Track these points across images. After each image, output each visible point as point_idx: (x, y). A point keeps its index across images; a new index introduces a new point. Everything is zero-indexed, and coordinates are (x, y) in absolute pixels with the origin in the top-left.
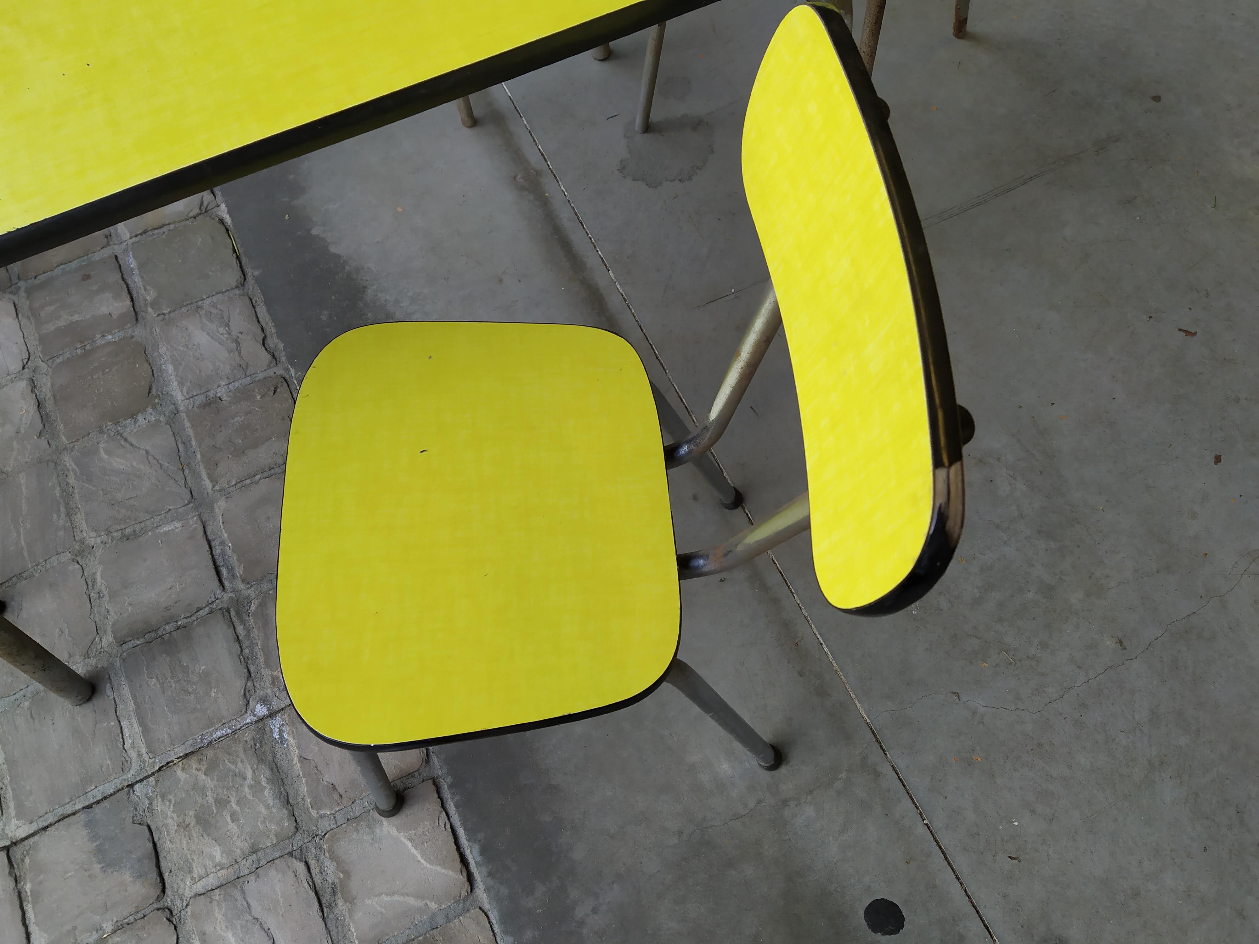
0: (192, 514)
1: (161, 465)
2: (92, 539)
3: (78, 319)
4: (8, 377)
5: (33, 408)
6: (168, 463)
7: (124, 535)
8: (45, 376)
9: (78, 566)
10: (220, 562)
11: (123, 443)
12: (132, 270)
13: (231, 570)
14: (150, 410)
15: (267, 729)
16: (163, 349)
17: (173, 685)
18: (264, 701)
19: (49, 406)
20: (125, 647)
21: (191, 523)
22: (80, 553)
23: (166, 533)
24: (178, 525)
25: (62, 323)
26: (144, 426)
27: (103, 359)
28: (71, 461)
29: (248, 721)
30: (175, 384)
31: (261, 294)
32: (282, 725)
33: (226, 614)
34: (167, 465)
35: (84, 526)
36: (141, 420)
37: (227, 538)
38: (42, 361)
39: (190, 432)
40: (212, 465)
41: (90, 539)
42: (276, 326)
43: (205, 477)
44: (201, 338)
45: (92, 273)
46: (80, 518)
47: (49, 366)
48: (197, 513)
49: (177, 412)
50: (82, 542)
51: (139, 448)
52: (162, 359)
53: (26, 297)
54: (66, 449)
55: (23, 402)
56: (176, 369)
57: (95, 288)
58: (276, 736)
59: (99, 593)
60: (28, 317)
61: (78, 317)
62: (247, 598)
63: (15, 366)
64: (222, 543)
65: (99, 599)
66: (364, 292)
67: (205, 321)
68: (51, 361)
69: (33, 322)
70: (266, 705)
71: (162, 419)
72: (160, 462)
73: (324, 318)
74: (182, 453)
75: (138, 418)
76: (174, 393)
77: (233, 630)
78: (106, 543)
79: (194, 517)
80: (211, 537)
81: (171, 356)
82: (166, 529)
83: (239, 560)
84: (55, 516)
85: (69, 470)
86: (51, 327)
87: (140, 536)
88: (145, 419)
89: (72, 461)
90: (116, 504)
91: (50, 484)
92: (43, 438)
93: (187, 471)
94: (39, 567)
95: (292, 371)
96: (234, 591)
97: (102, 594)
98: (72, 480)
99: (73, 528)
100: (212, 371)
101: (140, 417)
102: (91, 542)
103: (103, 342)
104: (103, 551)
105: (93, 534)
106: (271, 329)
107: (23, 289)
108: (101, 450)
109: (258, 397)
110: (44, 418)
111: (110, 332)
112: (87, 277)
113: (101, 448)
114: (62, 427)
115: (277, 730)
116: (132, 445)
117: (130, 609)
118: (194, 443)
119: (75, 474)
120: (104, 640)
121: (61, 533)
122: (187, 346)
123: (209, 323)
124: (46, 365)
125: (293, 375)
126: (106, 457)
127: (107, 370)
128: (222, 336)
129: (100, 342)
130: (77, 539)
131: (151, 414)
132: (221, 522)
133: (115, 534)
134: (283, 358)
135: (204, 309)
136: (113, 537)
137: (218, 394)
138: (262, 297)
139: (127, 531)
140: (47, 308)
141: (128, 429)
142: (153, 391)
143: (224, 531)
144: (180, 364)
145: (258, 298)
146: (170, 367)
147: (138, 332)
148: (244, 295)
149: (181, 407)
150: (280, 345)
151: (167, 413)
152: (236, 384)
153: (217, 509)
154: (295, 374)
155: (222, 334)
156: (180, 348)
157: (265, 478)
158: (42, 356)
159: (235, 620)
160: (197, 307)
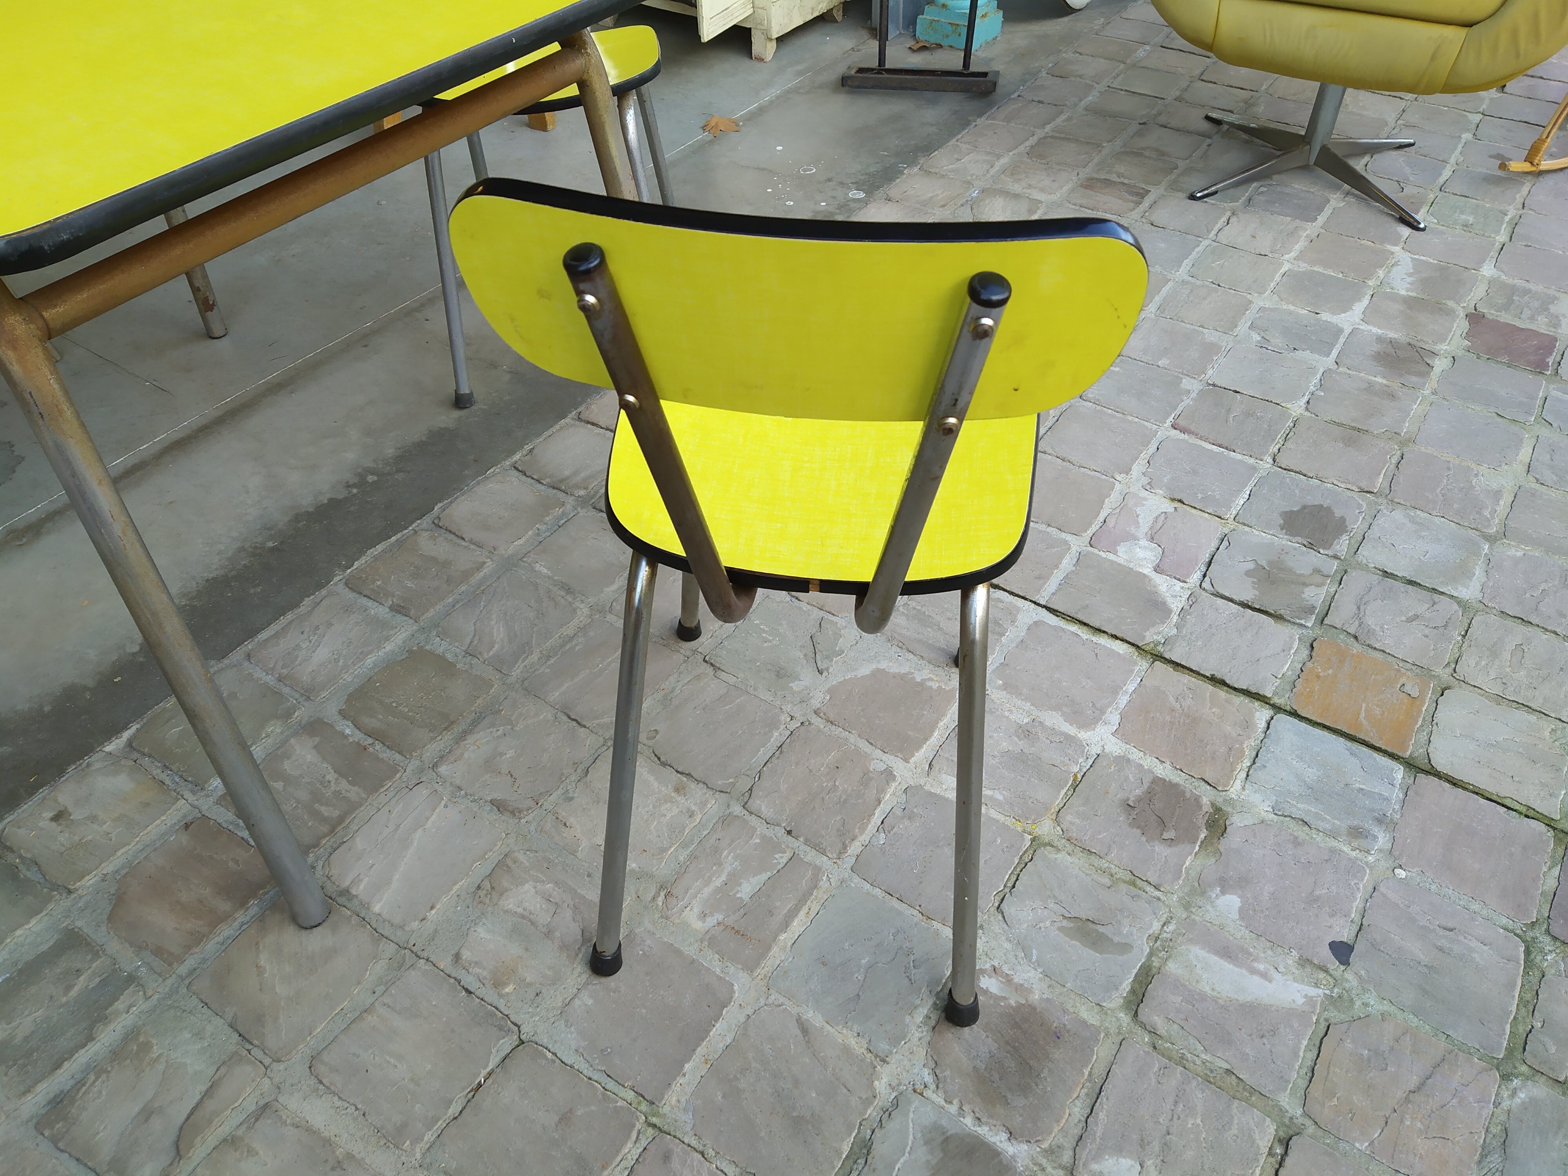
0: (523, 564)
1: (484, 607)
2: (583, 610)
3: (332, 771)
4: (440, 789)
5: (470, 740)
6: (480, 603)
7: (567, 593)
8: (424, 756)
9: (614, 604)
10: (557, 527)
11: (476, 643)
13: (559, 518)
14: (428, 648)
16: (348, 677)
19: (459, 728)
21: (531, 559)
23: (548, 569)
24: (537, 567)
25: (344, 785)
26: (448, 640)
27: (380, 717)
28: (515, 669)
30: (389, 647)
31: (243, 646)
33: (595, 502)
34: (482, 603)
35: (574, 623)
36: (442, 648)
37: (532, 531)
38: (405, 771)
39: (439, 607)
40: (466, 575)
42: (283, 615)
43: (482, 574)
44: (322, 654)
46: (569, 630)
47: (409, 762)
48: (520, 562)
49: (422, 629)
50: (591, 616)
51: (475, 630)
52: (361, 672)
53: (316, 850)
54: (504, 684)
55: (466, 755)
56: (370, 653)
60: (347, 827)
61: (329, 773)
62: (576, 500)
63: (423, 792)
64: (538, 534)
66: (214, 579)
67: (297, 663)
68: (401, 764)
69: (353, 816)
71: (434, 633)
72: (482, 609)
73: (259, 589)
74: (466, 601)
75: (441, 651)
76: (400, 643)
78: (582, 600)
79: (525, 562)
80: (536, 543)
81: (355, 665)
82: (545, 571)
83: (548, 515)
84: (577, 648)
85: (525, 666)
86: (354, 792)
87: (562, 583)
88: (440, 646)
89: (515, 667)
90: (541, 612)
91: (548, 670)
92: (501, 708)
93: (482, 588)
95: (337, 580)
96: (575, 508)
98: (535, 657)
99: (581, 629)
100: (361, 625)
102: (586, 611)
103: (358, 732)
106: (290, 616)
108: (491, 653)
109: (379, 583)
110: (476, 723)
111: (342, 734)
113: (490, 655)
114: (480, 701)
116: (474, 636)
118: (451, 600)
119: (527, 657)
121: (592, 634)
122: (335, 659)
123: (300, 658)
124: (409, 764)
125: (341, 576)
126: (497, 646)
127: (394, 705)
128: (313, 641)
129: (358, 736)
130: (589, 621)
131: (432, 644)
132: (521, 542)
133: (570, 599)
134: (324, 592)
135: (280, 675)
136: (574, 599)
137: (387, 610)
138: (246, 643)
139: (563, 593)
140: (326, 814)
141: (458, 651)
142: (404, 657)
143: (527, 536)
144: (361, 653)
145: (249, 645)
146: (370, 661)
147: (331, 711)
148: (248, 657)
149: (415, 628)
150: (307, 601)
151: (426, 635)
152: (370, 603)
153: (510, 552)
154: (339, 575)
155: (310, 642)
156: (341, 663)
157: (463, 539)
158: (398, 776)
159: (598, 497)
160: (280, 681)
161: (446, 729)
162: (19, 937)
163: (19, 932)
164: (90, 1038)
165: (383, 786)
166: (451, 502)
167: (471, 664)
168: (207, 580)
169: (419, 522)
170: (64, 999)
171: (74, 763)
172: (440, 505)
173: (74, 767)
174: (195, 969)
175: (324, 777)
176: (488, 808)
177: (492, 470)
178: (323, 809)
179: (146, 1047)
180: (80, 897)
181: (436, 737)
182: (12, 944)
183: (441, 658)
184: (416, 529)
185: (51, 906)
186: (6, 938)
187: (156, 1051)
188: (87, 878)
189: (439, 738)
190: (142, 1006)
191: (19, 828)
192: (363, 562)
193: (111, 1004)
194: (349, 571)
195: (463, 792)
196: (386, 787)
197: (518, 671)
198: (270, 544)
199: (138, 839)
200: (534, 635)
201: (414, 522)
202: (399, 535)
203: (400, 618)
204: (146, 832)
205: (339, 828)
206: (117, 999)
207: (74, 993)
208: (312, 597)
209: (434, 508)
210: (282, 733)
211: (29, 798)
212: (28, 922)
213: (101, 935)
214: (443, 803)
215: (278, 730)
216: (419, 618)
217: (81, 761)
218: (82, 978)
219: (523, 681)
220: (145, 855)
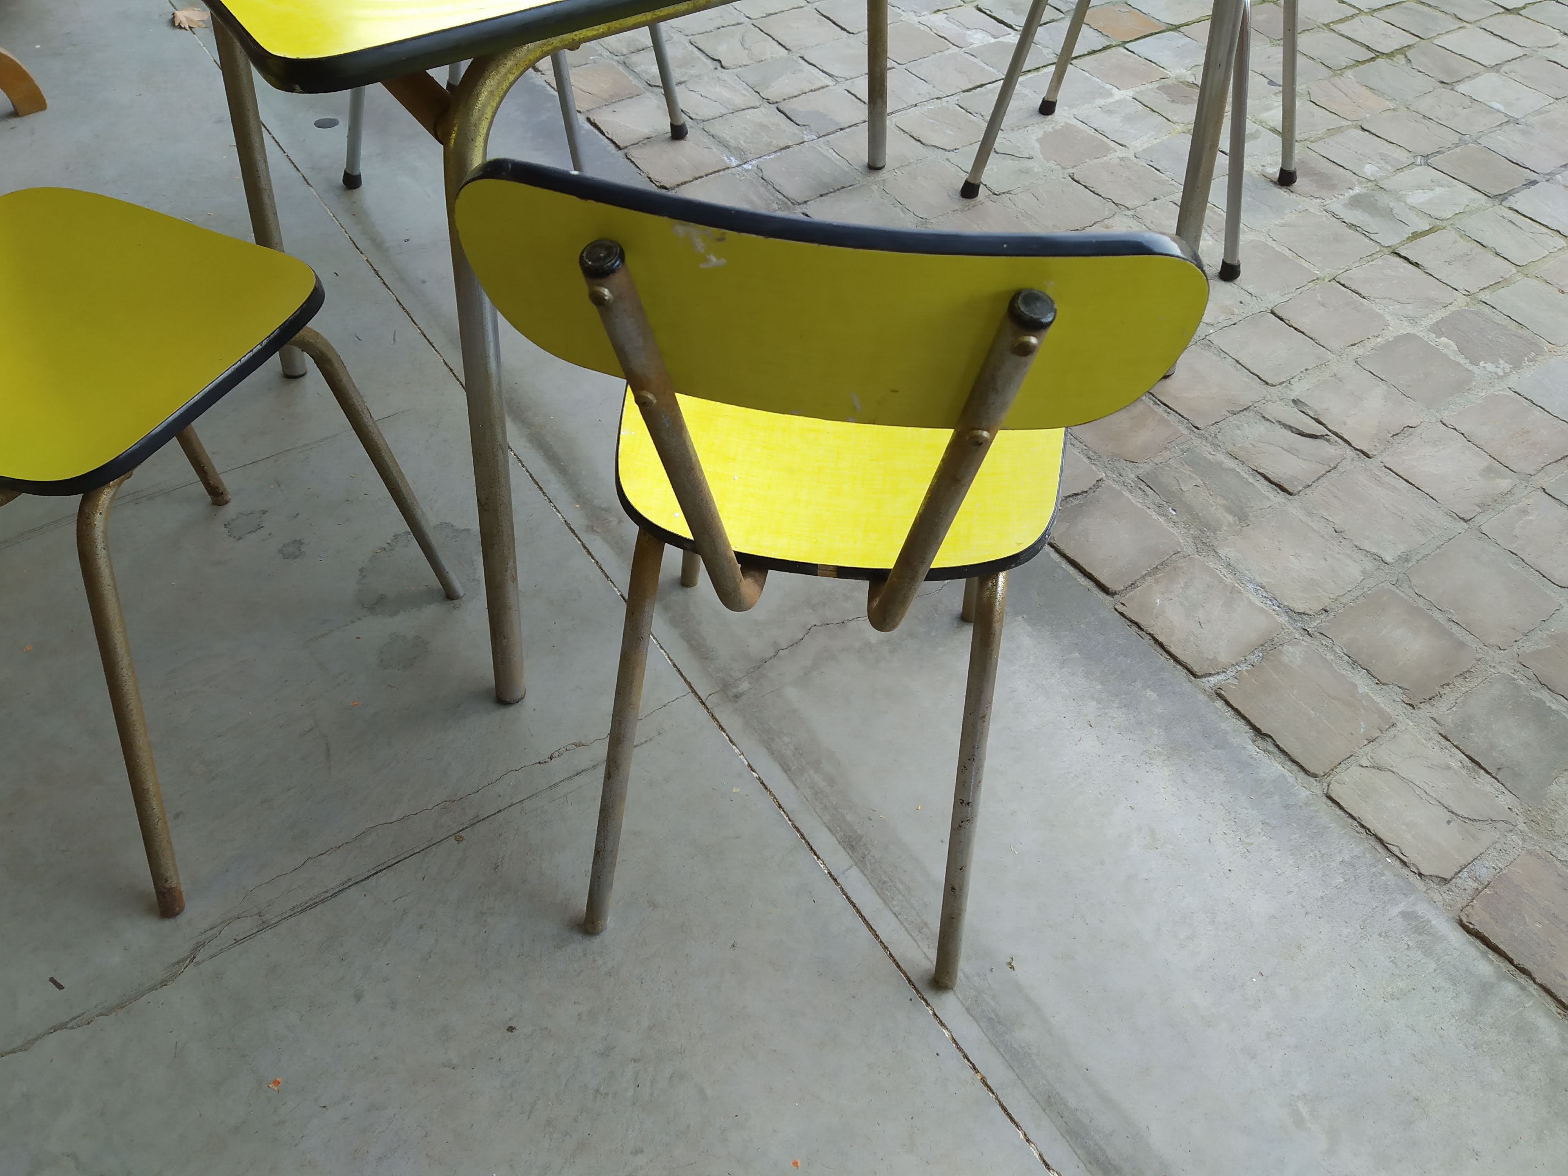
33: (794, 202)
65: (893, 203)
70: (746, 168)
77: (786, 196)
94: (951, 215)
220: (1079, 443)
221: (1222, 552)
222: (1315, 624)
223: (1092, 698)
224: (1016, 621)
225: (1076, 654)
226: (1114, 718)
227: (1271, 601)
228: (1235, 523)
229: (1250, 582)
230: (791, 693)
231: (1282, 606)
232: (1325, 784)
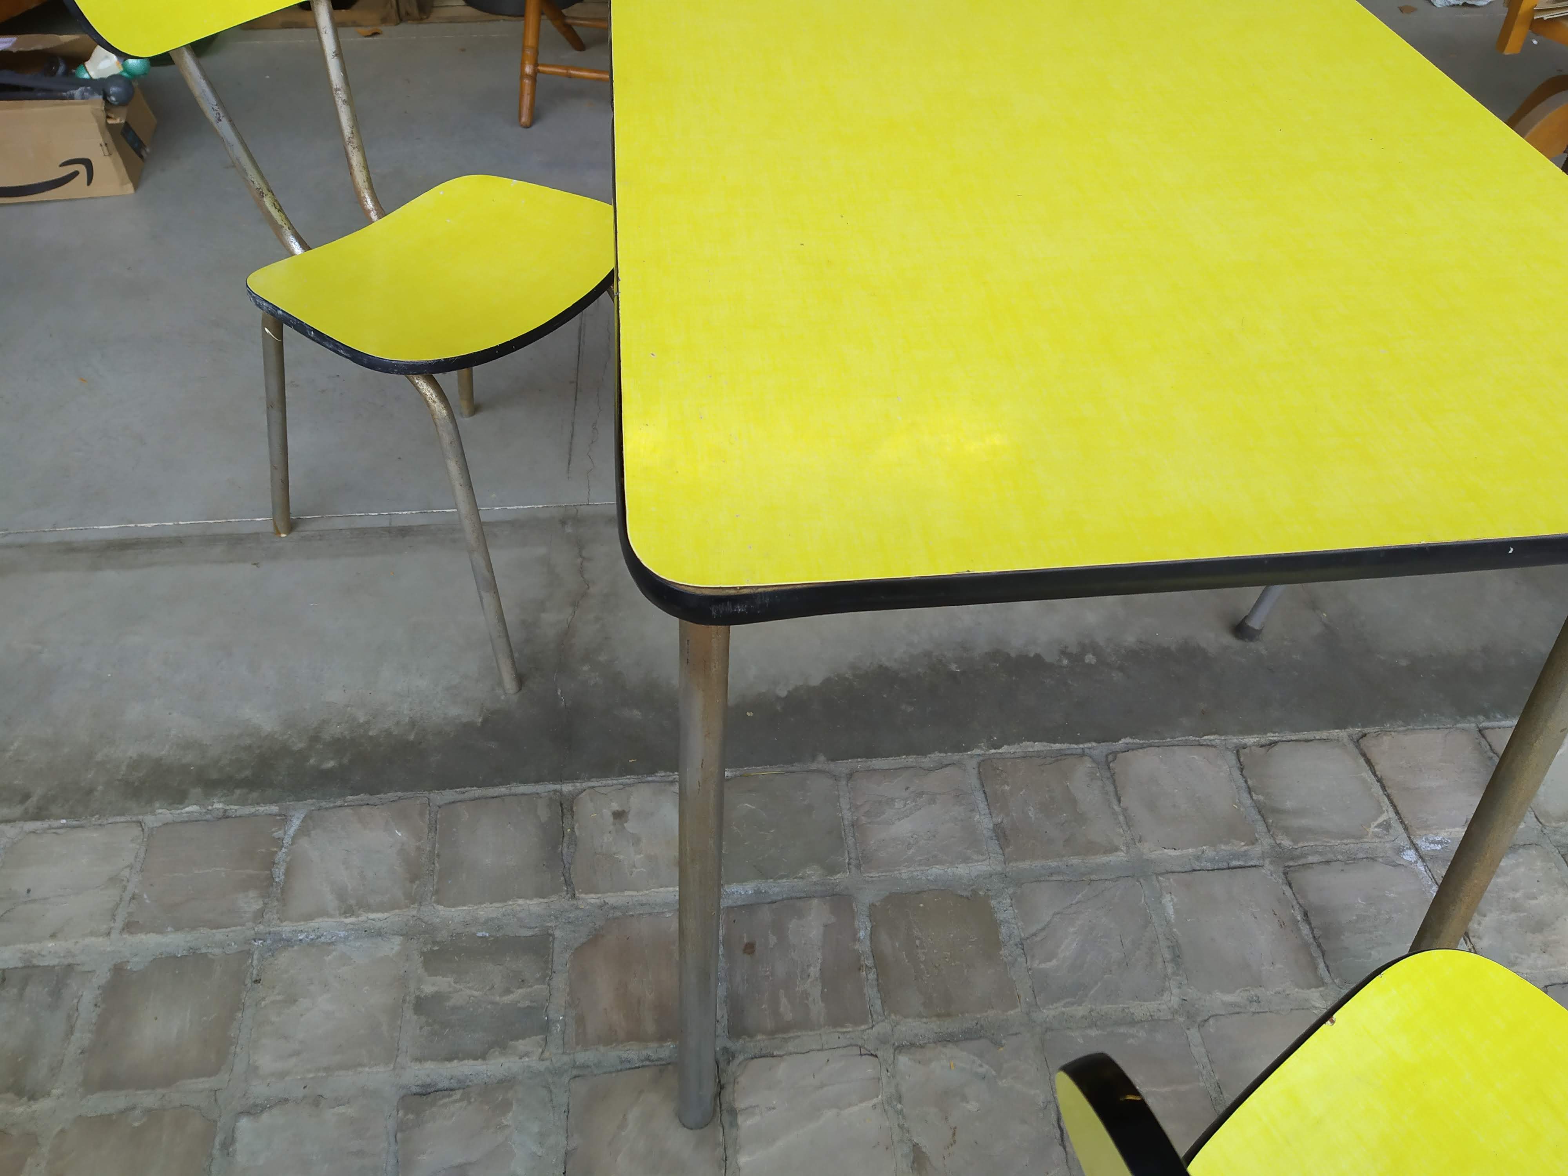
0: (1155, 882)
1: (1078, 902)
2: (1172, 999)
3: (818, 968)
4: (884, 1080)
5: (951, 1050)
6: (1078, 894)
7: (1172, 961)
8: (898, 1027)
9: (1211, 1021)
10: (1225, 865)
11: (1038, 939)
12: (758, 892)
13: (1236, 856)
14: (993, 903)
15: (1432, 853)
16: (904, 873)
17: (1380, 933)
18: (1400, 851)
19: (951, 1026)
20: (1327, 979)
21: (1167, 884)
22: (1190, 1016)
23: (1176, 911)
24: (1167, 899)
25: (816, 992)
26: (1016, 911)
27: (897, 944)
28: (1051, 1007)
29: (1422, 868)
30: (961, 870)
31: (856, 760)
32: (1427, 839)
33: (1292, 869)
34: (1080, 896)
35: (1152, 1006)
36: (1005, 916)
37: (1194, 849)
38: (872, 1028)
39: (1038, 863)
40: (1091, 848)
41: (1172, 1002)
42: (908, 754)
43: (1105, 859)
44: (903, 828)
45: (746, 941)
46: (1140, 1010)
47: (883, 1021)
48: (1154, 877)
49: (1003, 876)
50: (1174, 1012)
51: (1049, 922)
52: (919, 877)
53: (748, 1039)
54: (1028, 1014)
55: (933, 1065)
56: (941, 862)
57: (773, 940)
58: (1439, 847)
59: (1251, 1002)
60: (786, 1040)
61: (815, 966)
62: (1272, 847)
63: (867, 1069)
64: (1198, 858)
65: (1260, 1002)
66: (886, 669)
67: (879, 819)
68: (875, 1017)
69: (799, 1034)
70: (1403, 850)
71: (1011, 891)
72: (1074, 902)
73: (910, 709)
74: (1066, 878)
75: (1001, 919)
76: (973, 874)
77: (1314, 865)
78: (1181, 984)
79: (1158, 881)
80: (1188, 868)
81: (919, 865)
82: (1171, 911)
83: (1226, 843)
84: (1131, 1041)
85: (1063, 1013)
86: (818, 1009)
87: (1177, 941)
88: (1005, 911)
89: (1052, 1005)
90: (1127, 960)
91: (1081, 1041)
92: (1003, 1042)
93: (1093, 877)
94: (1204, 1072)
95: (976, 751)
96: (1263, 856)
97: (1253, 998)
98: (1080, 1011)
99: (1153, 1020)
100: (957, 825)
101: (1001, 916)
102: (1175, 1001)
103: (868, 943)
104: (1192, 987)
105: (1166, 996)
106: (911, 760)
107: (729, 1044)
108: (1043, 966)
109: (1007, 788)
110: (969, 1036)
111: (855, 932)
112: (750, 948)
113: (1040, 967)
114: (991, 1013)
115: (1432, 845)
116: (1043, 929)
117: (1278, 966)
118: (1054, 864)
119: (1073, 1004)
120: (1318, 1005)
121: (1159, 1037)
122: (909, 844)
123: (885, 816)
124: (881, 1024)
125: (982, 752)
126: (1054, 962)
127: (918, 942)
128: (908, 806)
129: (864, 947)
130: (1169, 1018)
131: (999, 903)
132: (1172, 853)
133: (1170, 971)
134: (956, 757)
135: (857, 819)
136: (1174, 974)
137: (991, 826)
138: (859, 760)
139: (1168, 956)
140: (782, 1009)
141: (1016, 932)
142: (965, 894)
143: (1185, 851)
144: (935, 856)
145: (860, 764)
146: (936, 870)
147: (867, 897)
148: (850, 776)
149: (999, 868)
150: (936, 756)
151: (1002, 885)
152: (982, 805)
153: (1153, 856)
154: (982, 749)
155: (905, 806)
156: (910, 852)
157: (1119, 801)
158: (863, 1027)
159: (1300, 863)
160: (853, 826)
161: (938, 1016)
162: (519, 905)
163: (521, 902)
164: (483, 1056)
165: (842, 1026)
166: (1142, 747)
167: (1016, 960)
168: (880, 666)
169: (1094, 744)
170: (498, 999)
171: (665, 771)
172: (1128, 740)
173: (663, 774)
174: (588, 1067)
175: (809, 966)
176: (906, 1149)
177: (1212, 737)
178: (784, 1001)
179: (505, 1106)
180: (577, 908)
181: (923, 1017)
182: (510, 907)
183: (994, 925)
184: (1087, 751)
185: (554, 898)
186: (510, 900)
187: (508, 1119)
188: (592, 895)
189: (925, 1020)
190: (533, 1062)
191: (591, 800)
192: (1013, 751)
193: (517, 1038)
194: (993, 751)
195: (899, 1106)
196: (845, 1030)
197: (1052, 1013)
198: (954, 667)
199: (647, 892)
200: (1099, 984)
201: (1089, 741)
202: (1065, 746)
203: (994, 845)
204: (656, 890)
205: (780, 1036)
206: (524, 1038)
207: (508, 999)
208: (942, 755)
209: (1120, 740)
210: (815, 883)
211: (618, 776)
212: (531, 899)
213: (561, 959)
214: (875, 1101)
215: (814, 879)
216: (1010, 861)
217: (671, 774)
218: (520, 991)
219: (1048, 1029)
220: (641, 912)
221: (398, 940)
222: (255, 957)
223: (368, 722)
224: (480, 716)
225: (412, 737)
226: (339, 724)
227: (312, 939)
228: (419, 988)
229: (346, 938)
230: (541, 551)
231: (298, 943)
232: (146, 829)
